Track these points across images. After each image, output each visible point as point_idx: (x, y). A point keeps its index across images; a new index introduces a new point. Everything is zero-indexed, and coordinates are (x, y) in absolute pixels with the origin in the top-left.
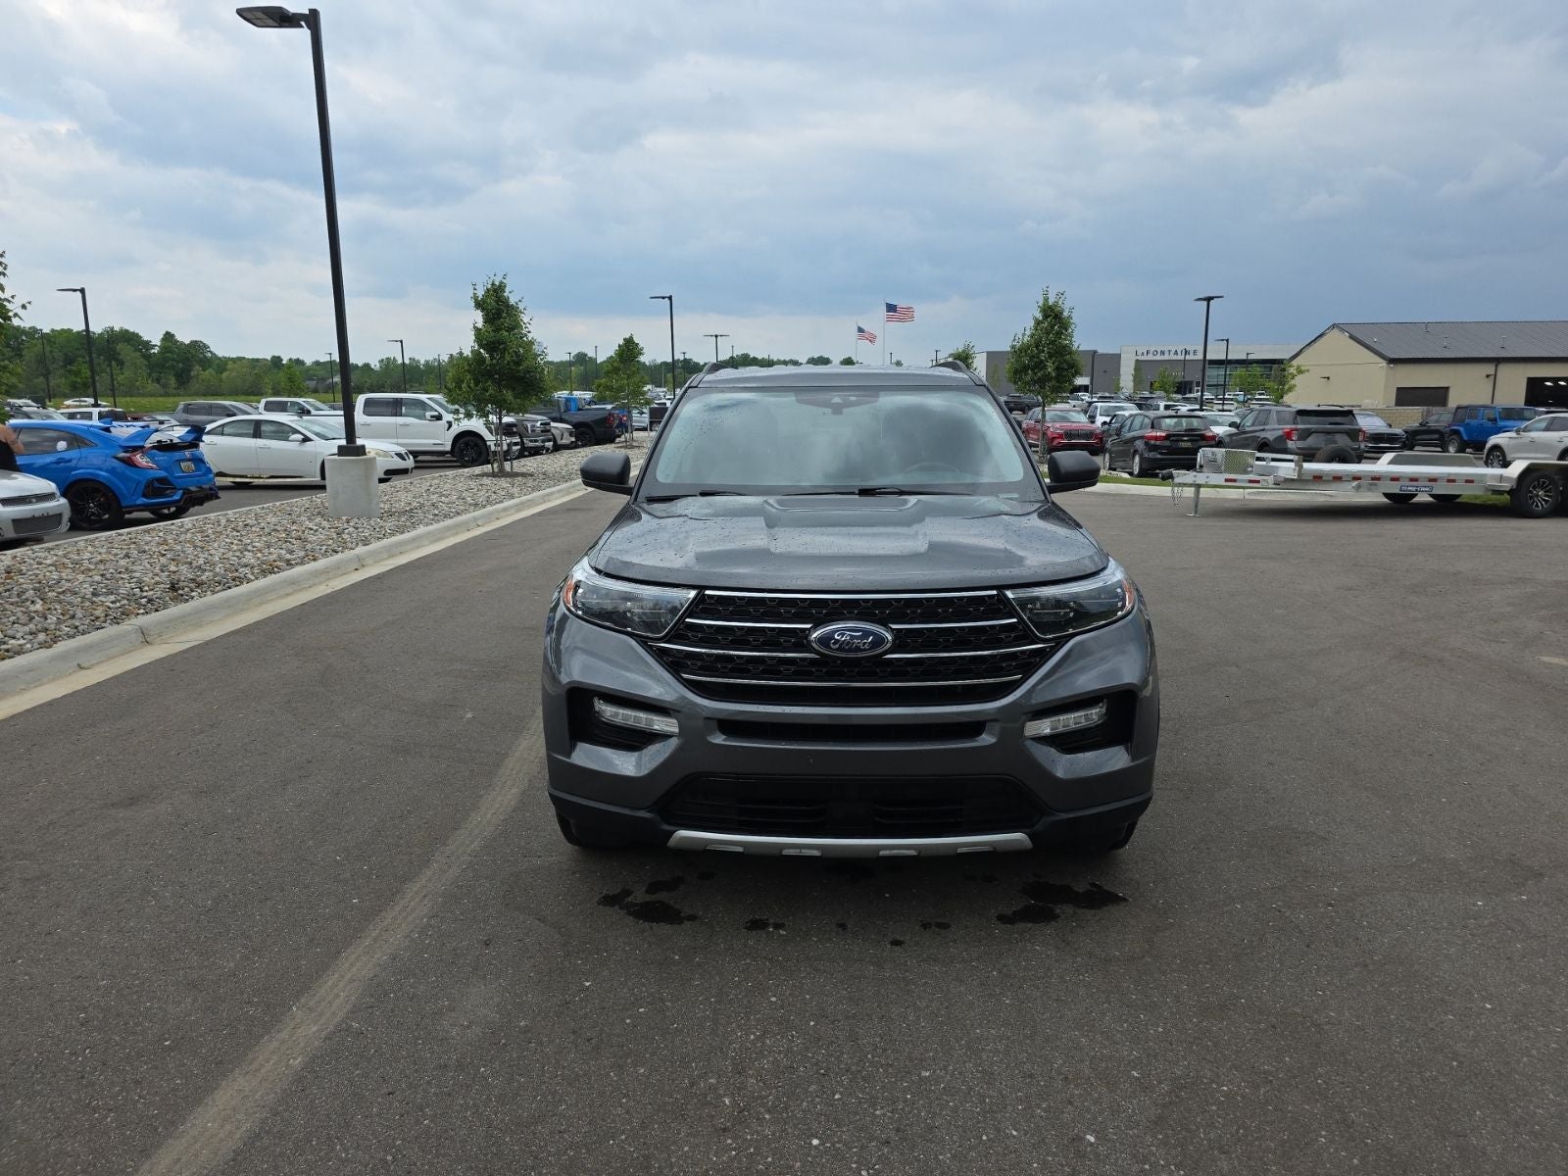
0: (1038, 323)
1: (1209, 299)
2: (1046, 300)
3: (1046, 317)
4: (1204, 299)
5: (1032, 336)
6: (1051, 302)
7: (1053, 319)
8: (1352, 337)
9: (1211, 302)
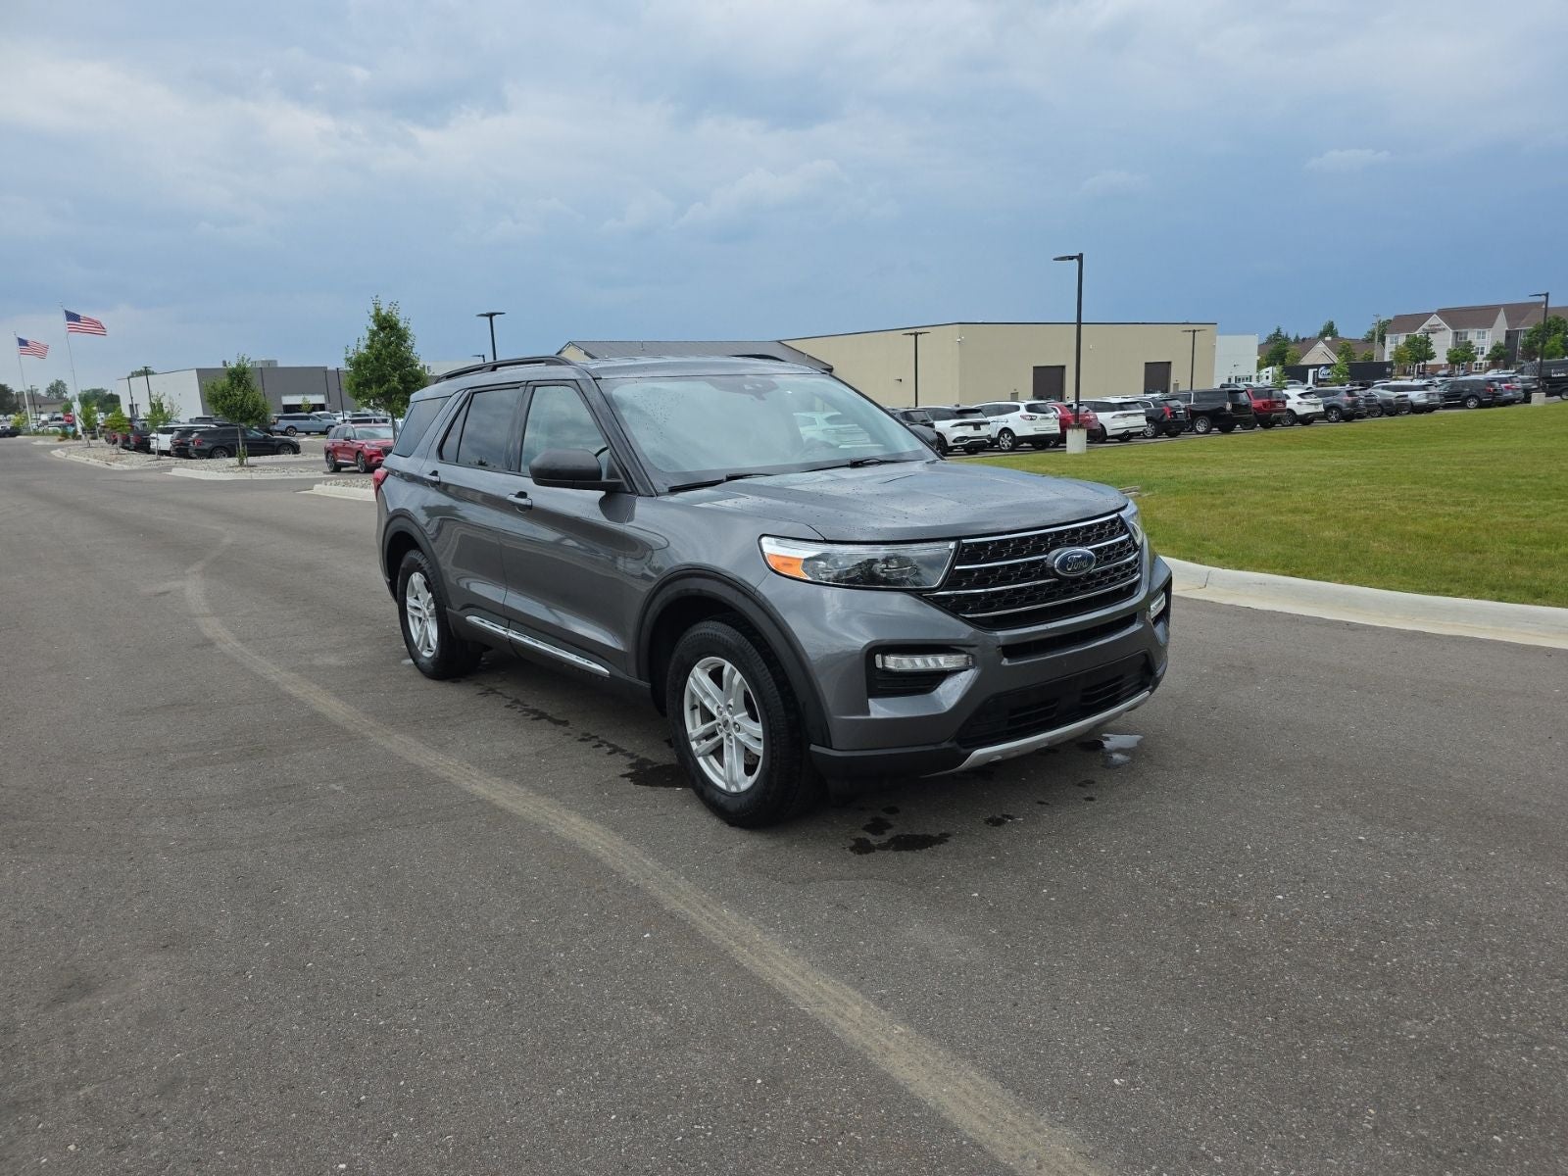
0: (374, 334)
1: (491, 315)
2: (378, 310)
3: (382, 328)
4: (486, 315)
5: (369, 347)
6: (383, 313)
7: (388, 329)
8: (586, 353)
9: (494, 318)
